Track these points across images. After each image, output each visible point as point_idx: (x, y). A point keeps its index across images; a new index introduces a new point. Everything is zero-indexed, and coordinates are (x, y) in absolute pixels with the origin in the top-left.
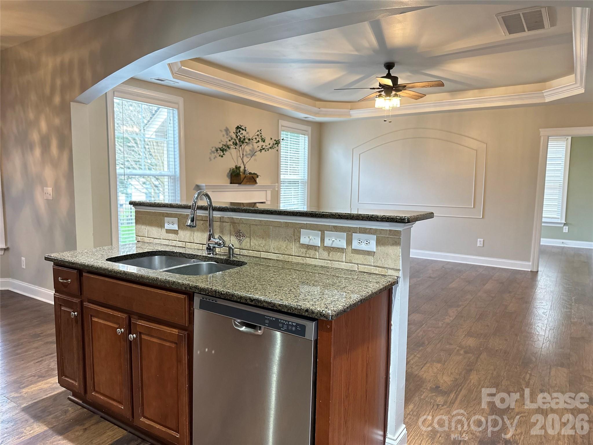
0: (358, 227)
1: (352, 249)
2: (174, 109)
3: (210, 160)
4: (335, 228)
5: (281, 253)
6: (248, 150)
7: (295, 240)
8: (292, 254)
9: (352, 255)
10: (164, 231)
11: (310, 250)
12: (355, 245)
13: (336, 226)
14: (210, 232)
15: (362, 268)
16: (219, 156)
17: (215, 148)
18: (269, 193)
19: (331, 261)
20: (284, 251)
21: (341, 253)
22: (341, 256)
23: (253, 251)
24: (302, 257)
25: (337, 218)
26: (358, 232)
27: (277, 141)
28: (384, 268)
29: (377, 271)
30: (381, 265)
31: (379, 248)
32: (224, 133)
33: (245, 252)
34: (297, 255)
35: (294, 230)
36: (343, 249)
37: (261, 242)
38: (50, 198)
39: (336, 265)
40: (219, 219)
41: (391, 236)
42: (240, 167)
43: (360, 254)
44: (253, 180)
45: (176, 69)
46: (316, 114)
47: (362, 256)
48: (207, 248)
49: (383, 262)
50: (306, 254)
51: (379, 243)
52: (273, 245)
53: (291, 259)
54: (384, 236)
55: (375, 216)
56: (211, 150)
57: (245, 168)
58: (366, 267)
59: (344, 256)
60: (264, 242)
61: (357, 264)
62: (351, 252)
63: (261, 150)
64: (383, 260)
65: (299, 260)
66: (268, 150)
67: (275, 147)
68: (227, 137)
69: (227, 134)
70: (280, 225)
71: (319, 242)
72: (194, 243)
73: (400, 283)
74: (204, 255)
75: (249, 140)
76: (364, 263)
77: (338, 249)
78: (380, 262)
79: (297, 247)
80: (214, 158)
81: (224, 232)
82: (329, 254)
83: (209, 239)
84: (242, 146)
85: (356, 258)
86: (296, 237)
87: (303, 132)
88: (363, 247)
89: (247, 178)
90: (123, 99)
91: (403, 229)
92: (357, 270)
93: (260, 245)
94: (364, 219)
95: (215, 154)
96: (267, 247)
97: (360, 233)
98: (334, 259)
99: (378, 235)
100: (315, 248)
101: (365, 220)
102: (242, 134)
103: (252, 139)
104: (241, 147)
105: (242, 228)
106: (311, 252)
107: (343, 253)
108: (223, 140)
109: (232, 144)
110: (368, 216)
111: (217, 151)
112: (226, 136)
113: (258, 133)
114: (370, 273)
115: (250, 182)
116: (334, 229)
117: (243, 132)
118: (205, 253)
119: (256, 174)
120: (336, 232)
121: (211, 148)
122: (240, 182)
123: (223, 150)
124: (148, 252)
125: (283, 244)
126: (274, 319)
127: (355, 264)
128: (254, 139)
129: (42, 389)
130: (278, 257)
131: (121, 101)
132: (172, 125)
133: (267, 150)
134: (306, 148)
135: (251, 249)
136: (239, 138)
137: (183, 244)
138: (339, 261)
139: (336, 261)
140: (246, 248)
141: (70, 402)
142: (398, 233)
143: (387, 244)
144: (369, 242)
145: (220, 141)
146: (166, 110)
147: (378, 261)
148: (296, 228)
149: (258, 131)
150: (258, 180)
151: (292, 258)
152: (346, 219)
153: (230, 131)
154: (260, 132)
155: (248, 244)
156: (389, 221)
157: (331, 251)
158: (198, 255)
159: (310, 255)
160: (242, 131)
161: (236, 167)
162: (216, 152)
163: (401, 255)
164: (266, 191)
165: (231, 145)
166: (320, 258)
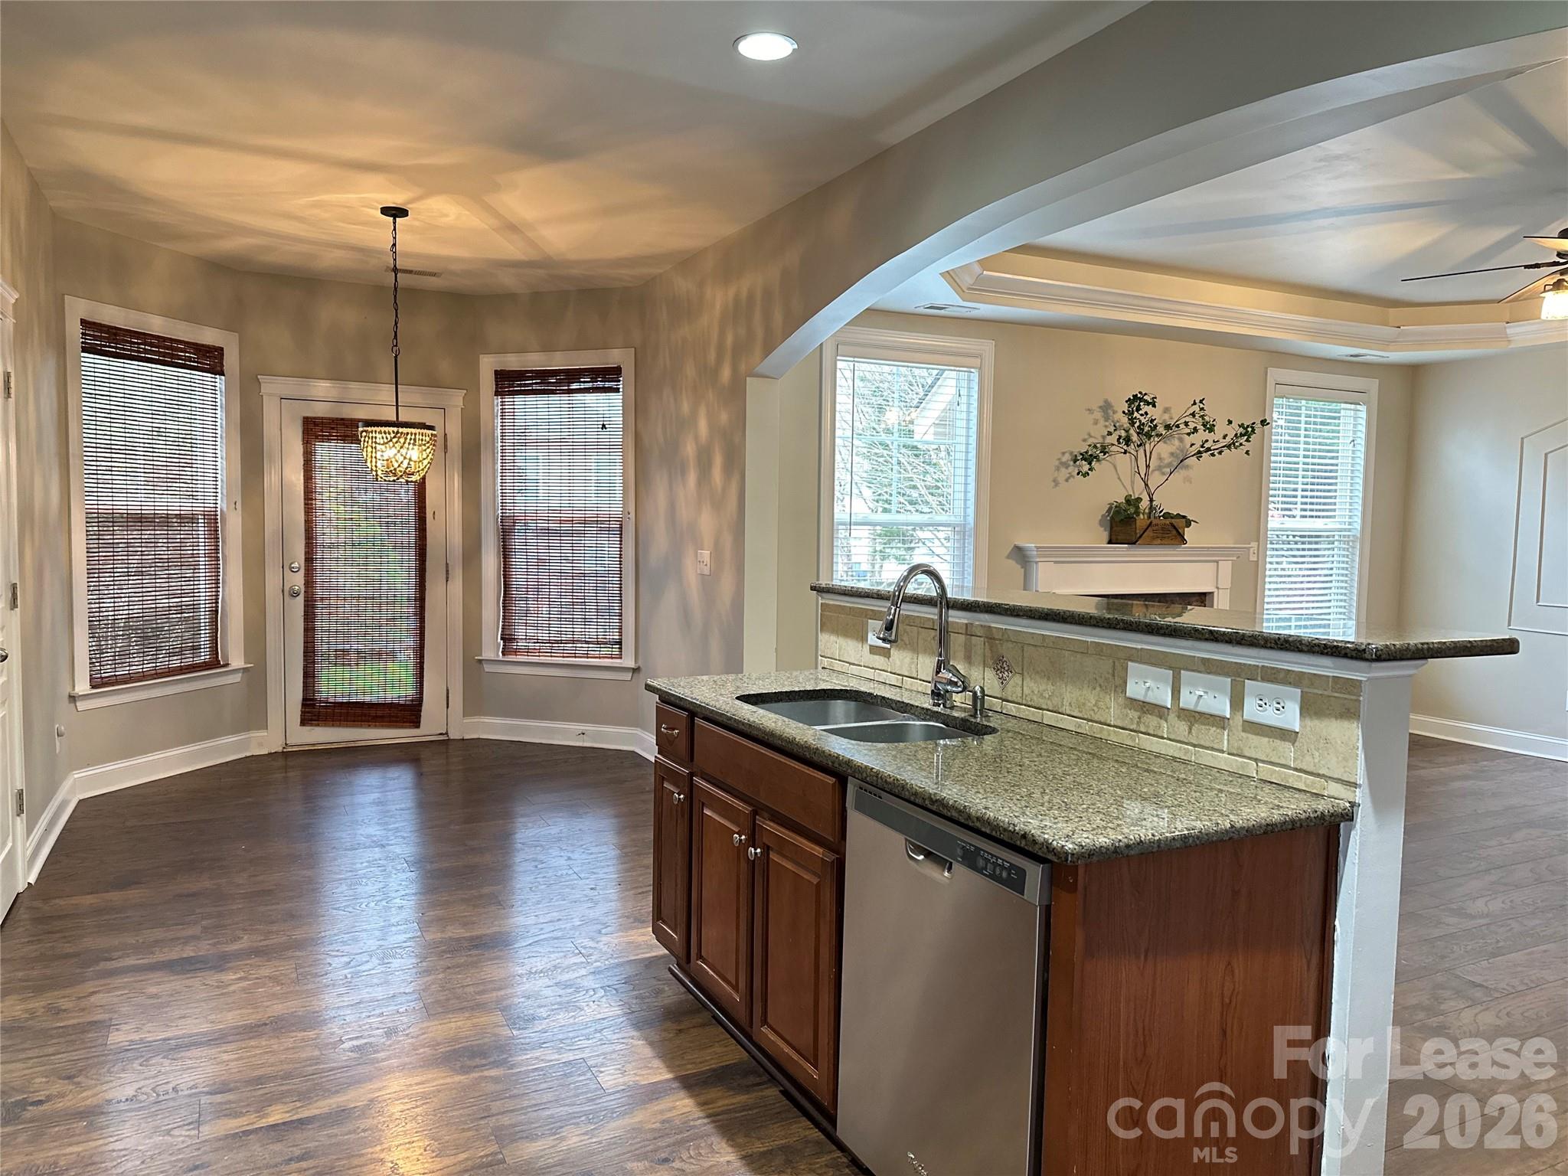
0: (1260, 664)
1: (1244, 721)
2: (972, 370)
3: (1056, 482)
4: (1204, 665)
5: (1086, 717)
6: (1165, 455)
7: (1116, 687)
8: (1108, 722)
9: (1244, 735)
10: (867, 648)
11: (1149, 716)
12: (1251, 709)
13: (1209, 659)
14: (940, 655)
15: (1266, 771)
16: (1078, 474)
17: (1071, 453)
18: (1226, 567)
19: (1195, 746)
20: (1092, 713)
21: (1218, 728)
22: (1219, 736)
23: (1029, 706)
24: (1131, 730)
25: (1206, 640)
26: (1259, 679)
27: (1246, 429)
28: (1318, 775)
29: (1302, 782)
30: (1311, 769)
31: (1309, 722)
32: (1098, 415)
33: (1011, 708)
34: (1120, 725)
35: (1114, 662)
36: (1224, 718)
37: (1042, 688)
38: (706, 571)
39: (1207, 757)
40: (964, 627)
41: (1336, 695)
42: (1139, 500)
43: (1261, 735)
44: (1174, 532)
45: (968, 280)
46: (1386, 344)
47: (1267, 739)
48: (932, 691)
49: (1316, 761)
50: (1138, 723)
51: (1309, 708)
52: (1070, 695)
53: (1105, 733)
54: (1320, 692)
55: (1296, 638)
56: (1059, 459)
57: (1151, 500)
58: (1277, 769)
59: (1226, 737)
60: (1050, 687)
61: (1256, 760)
62: (1240, 728)
63: (1199, 452)
64: (1317, 754)
65: (1124, 737)
66: (1220, 453)
67: (1241, 444)
68: (1107, 424)
69: (1107, 419)
70: (1085, 649)
71: (1167, 696)
72: (917, 679)
73: (1359, 820)
74: (926, 706)
75: (1168, 427)
76: (1272, 760)
77: (1212, 719)
78: (1308, 758)
79: (1118, 704)
80: (1067, 480)
81: (973, 659)
82: (1190, 729)
83: (938, 672)
84: (1147, 446)
85: (1253, 745)
86: (1118, 681)
87: (1353, 397)
88: (1269, 716)
89: (1154, 528)
90: (856, 359)
91: (1369, 679)
92: (1255, 775)
93: (1042, 695)
94: (1269, 645)
95: (1071, 469)
96: (1056, 701)
97: (1263, 680)
98: (1202, 743)
99: (1306, 690)
100: (1157, 710)
101: (1271, 648)
102: (1146, 413)
103: (1178, 426)
104: (1141, 450)
105: (1008, 651)
106: (1152, 721)
107: (1224, 728)
108: (1093, 434)
109: (1116, 443)
110: (1279, 638)
111: (1075, 461)
112: (1102, 422)
113: (1196, 408)
114: (1285, 787)
115: (1162, 538)
116: (1202, 668)
117: (1148, 409)
118: (927, 703)
119: (1184, 517)
120: (1209, 673)
121: (1060, 456)
122: (1134, 540)
123: (1089, 458)
124: (824, 690)
125: (1090, 696)
126: (972, 849)
127: (1250, 758)
128: (1182, 426)
129: (632, 943)
130: (1080, 726)
131: (852, 364)
132: (964, 407)
133: (1216, 452)
134: (1358, 441)
135: (1024, 702)
136: (1138, 424)
137: (898, 680)
138: (1213, 749)
139: (1207, 748)
140: (1014, 699)
141: (671, 976)
142: (1355, 685)
143: (1328, 712)
144: (1282, 704)
145: (1086, 437)
146: (953, 374)
147: (1303, 756)
148: (1118, 659)
149: (1195, 403)
150: (1188, 533)
151: (1109, 731)
152: (1227, 642)
153: (1115, 409)
154: (1202, 406)
155: (1019, 689)
156: (1327, 654)
157: (1196, 721)
158: (912, 705)
159: (1148, 727)
160: (1145, 408)
161: (1128, 501)
162: (1072, 463)
163: (1360, 744)
164: (1217, 562)
165: (1113, 445)
166: (1172, 737)
